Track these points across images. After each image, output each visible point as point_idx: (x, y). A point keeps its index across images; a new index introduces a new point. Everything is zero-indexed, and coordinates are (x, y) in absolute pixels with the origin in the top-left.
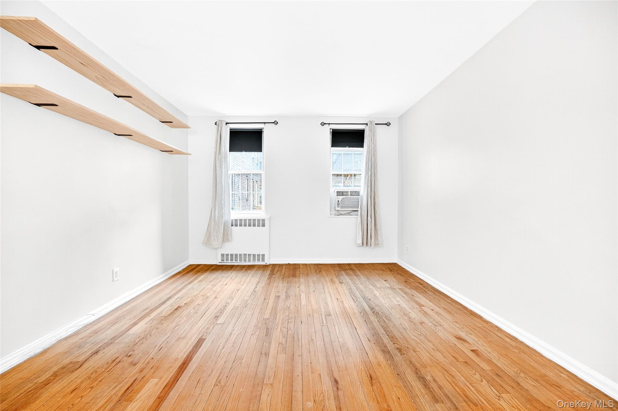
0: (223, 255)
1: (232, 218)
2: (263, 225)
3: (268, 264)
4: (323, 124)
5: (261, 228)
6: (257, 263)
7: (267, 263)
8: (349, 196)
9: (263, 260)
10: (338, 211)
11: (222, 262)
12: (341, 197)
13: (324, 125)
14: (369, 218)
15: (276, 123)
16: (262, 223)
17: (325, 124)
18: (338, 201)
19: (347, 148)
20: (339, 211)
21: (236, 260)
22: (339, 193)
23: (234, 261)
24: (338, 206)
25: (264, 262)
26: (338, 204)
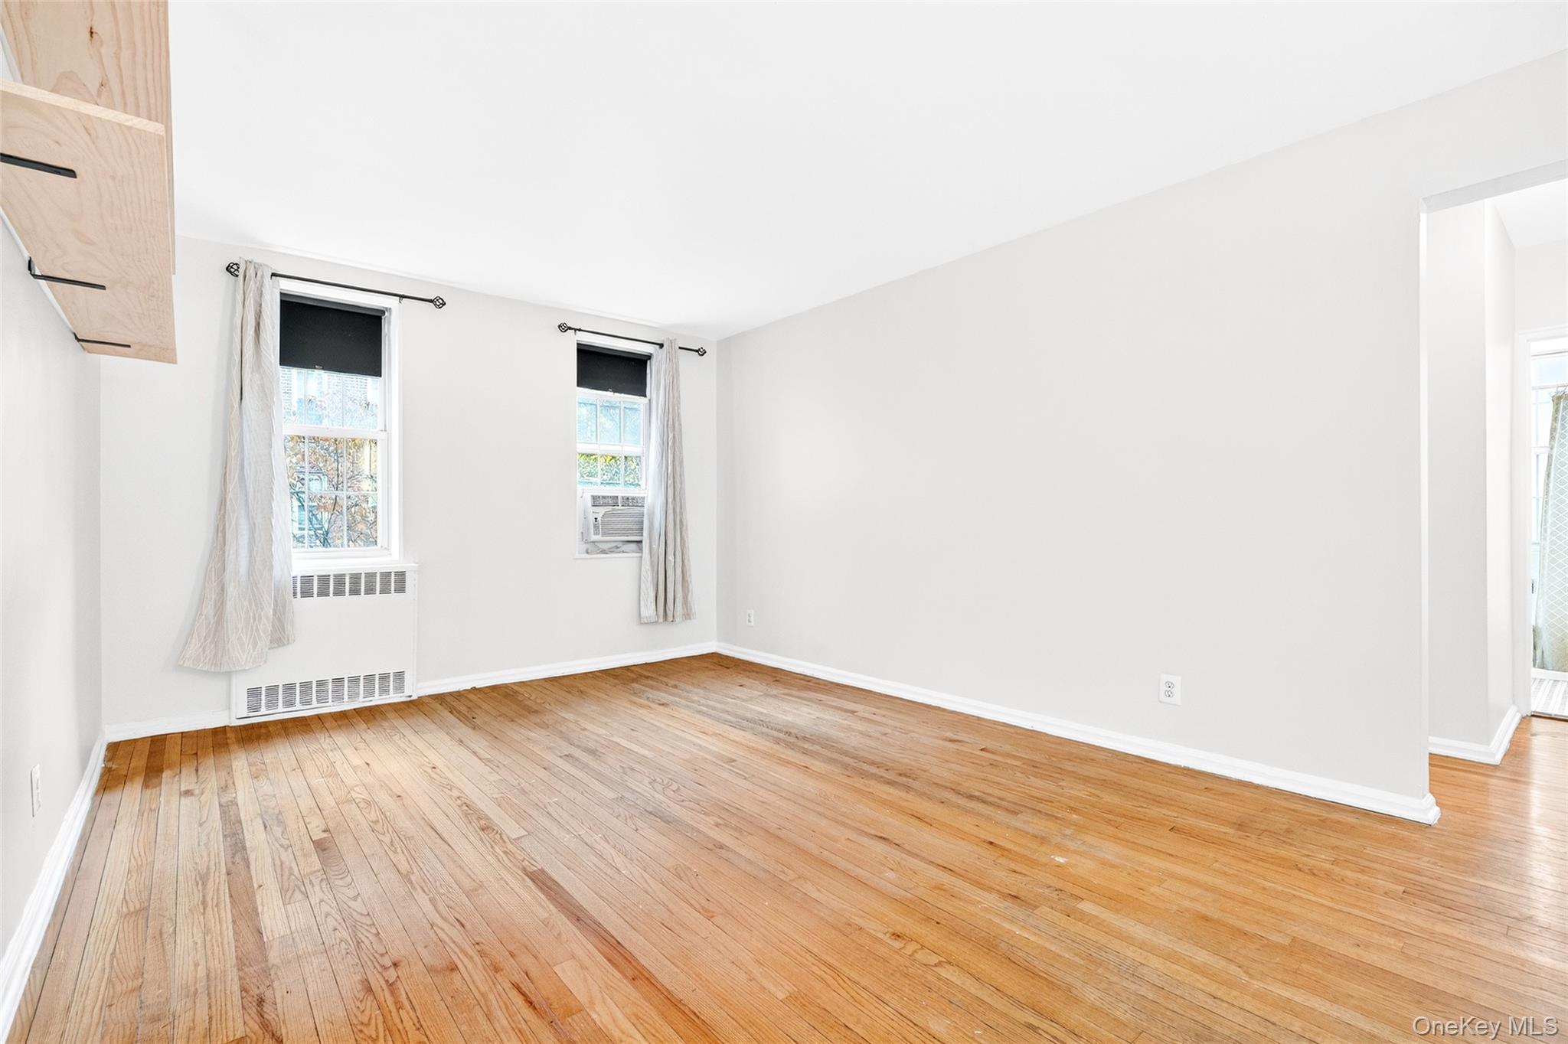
0: (254, 693)
1: (293, 574)
2: (401, 588)
3: (414, 697)
4: (564, 328)
5: (393, 596)
6: (377, 700)
7: (410, 696)
8: (620, 507)
9: (400, 688)
10: (593, 542)
11: (251, 714)
12: (602, 511)
13: (566, 331)
14: (670, 558)
15: (439, 303)
16: (394, 582)
17: (570, 328)
18: (596, 519)
19: (609, 394)
20: (597, 542)
21: (306, 702)
22: (597, 501)
23: (298, 706)
24: (596, 533)
25: (402, 694)
26: (596, 527)
